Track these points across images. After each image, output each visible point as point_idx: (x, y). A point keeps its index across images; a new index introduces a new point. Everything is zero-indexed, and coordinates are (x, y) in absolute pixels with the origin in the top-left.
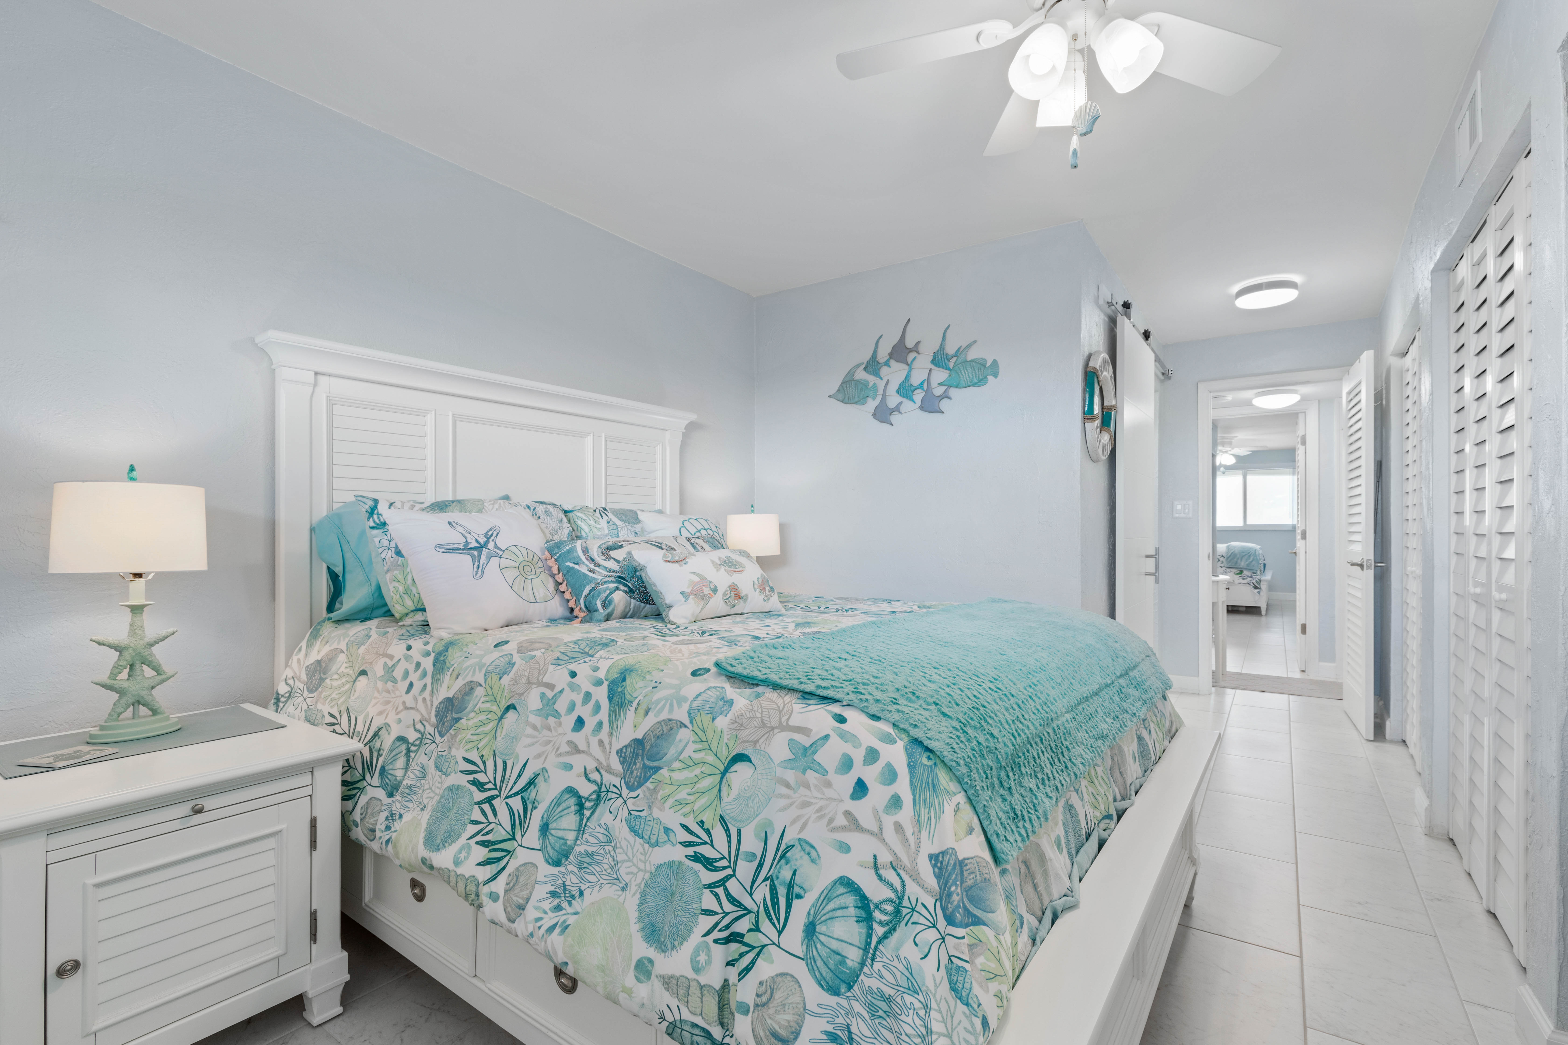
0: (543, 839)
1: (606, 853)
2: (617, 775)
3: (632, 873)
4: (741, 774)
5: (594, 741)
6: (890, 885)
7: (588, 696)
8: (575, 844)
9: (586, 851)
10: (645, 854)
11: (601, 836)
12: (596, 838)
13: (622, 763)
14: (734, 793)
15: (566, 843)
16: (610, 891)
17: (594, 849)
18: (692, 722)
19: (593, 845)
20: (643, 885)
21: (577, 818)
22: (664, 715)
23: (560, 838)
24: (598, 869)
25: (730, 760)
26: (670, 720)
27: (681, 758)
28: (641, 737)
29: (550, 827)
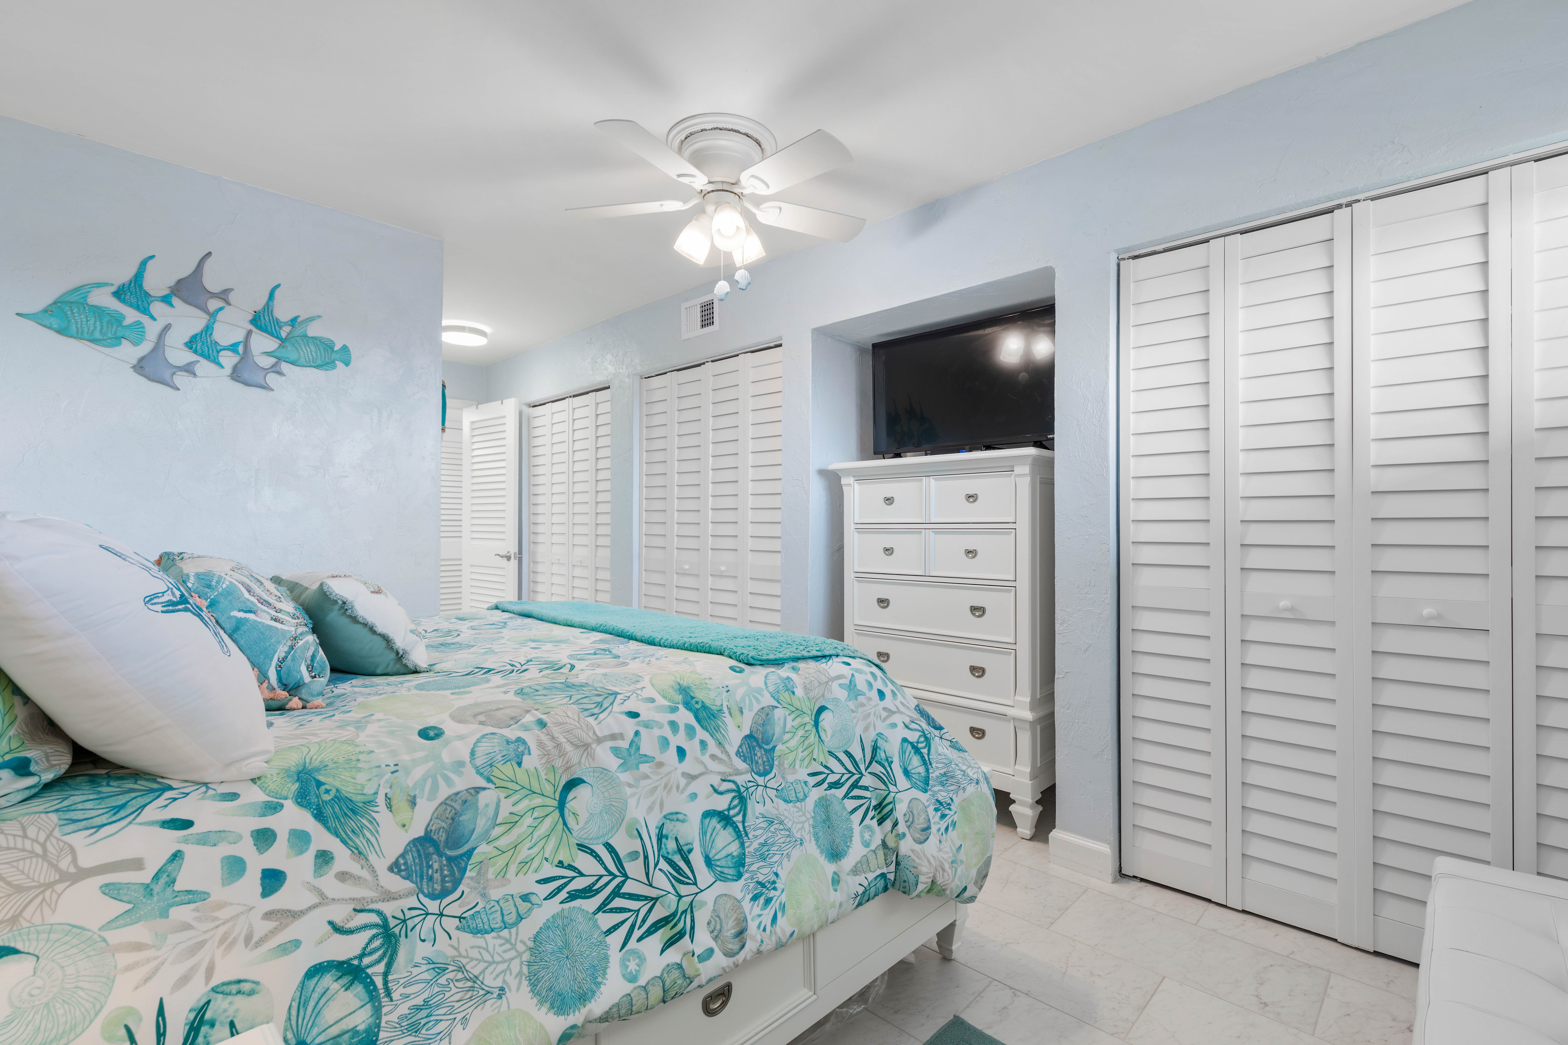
0: (713, 871)
1: (774, 833)
2: (746, 772)
3: (799, 829)
4: (826, 719)
5: (706, 759)
6: (916, 730)
7: (673, 725)
8: (744, 849)
9: (760, 844)
10: (800, 810)
11: (762, 825)
12: (761, 828)
13: (745, 761)
14: (829, 733)
15: (733, 856)
16: (796, 853)
17: (764, 837)
18: (779, 703)
19: (762, 835)
20: (812, 829)
21: (730, 829)
22: (756, 707)
23: (726, 857)
24: (775, 848)
25: (816, 714)
26: (763, 708)
27: (787, 730)
28: (748, 733)
29: (711, 856)
